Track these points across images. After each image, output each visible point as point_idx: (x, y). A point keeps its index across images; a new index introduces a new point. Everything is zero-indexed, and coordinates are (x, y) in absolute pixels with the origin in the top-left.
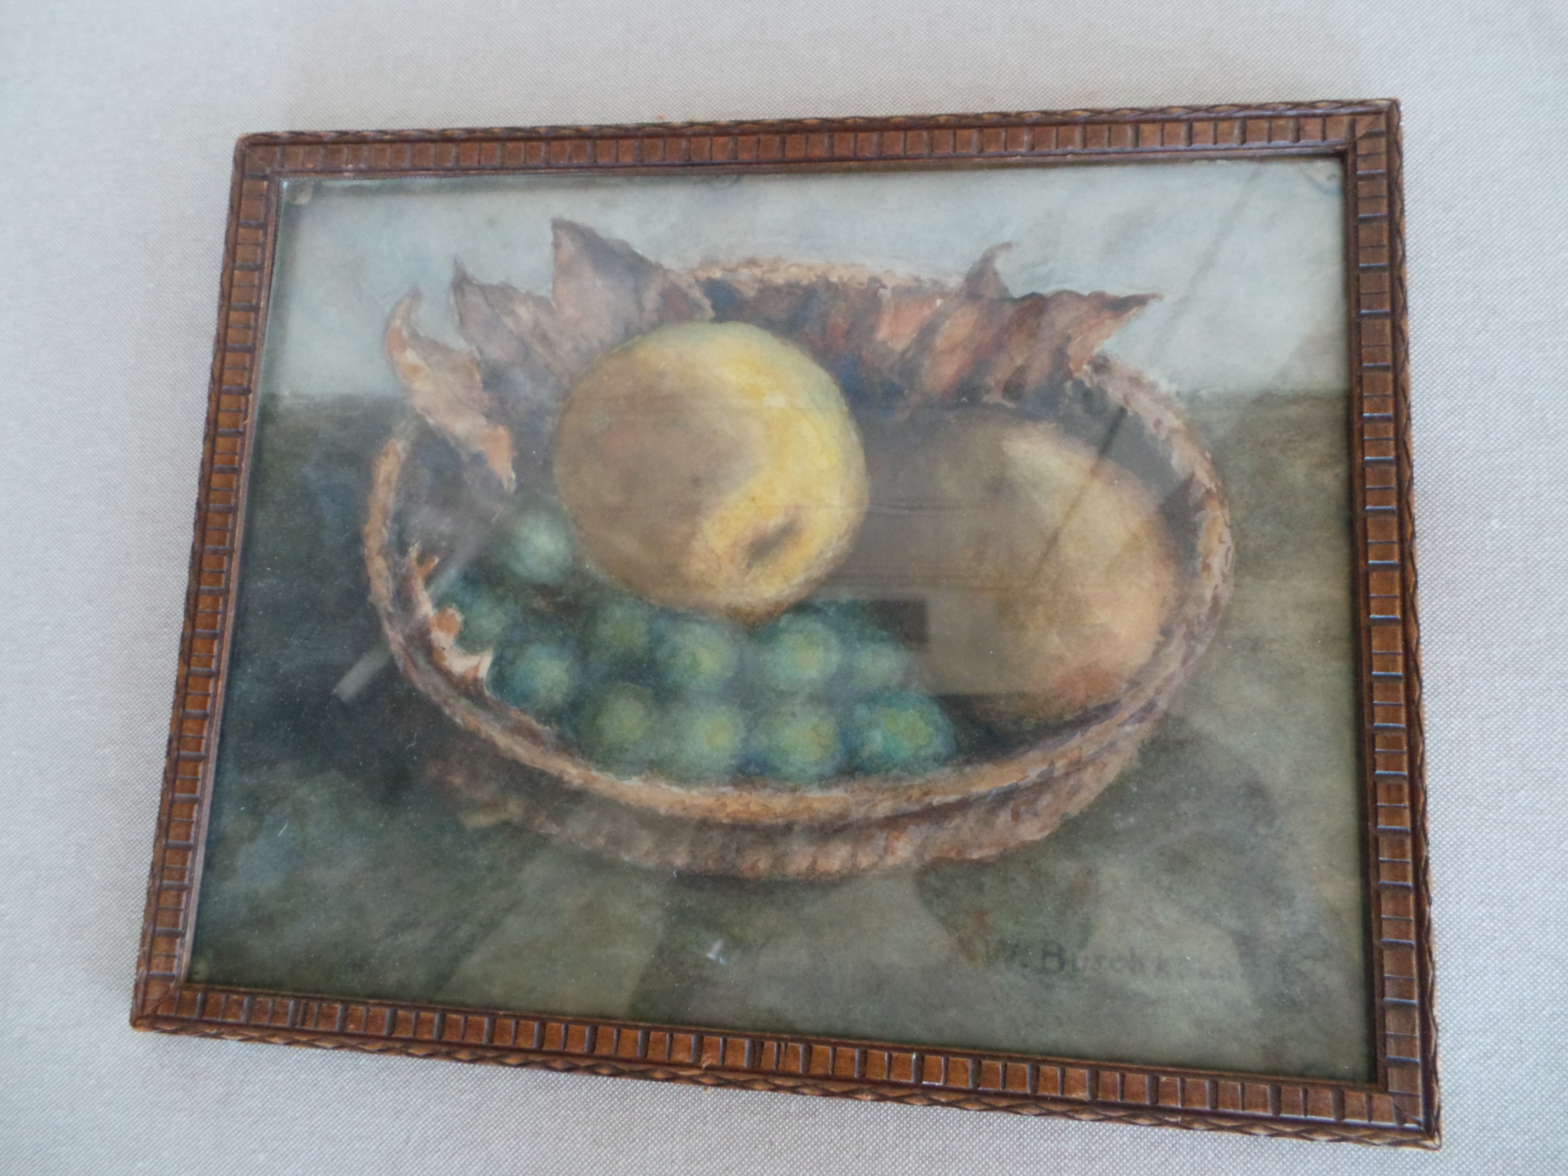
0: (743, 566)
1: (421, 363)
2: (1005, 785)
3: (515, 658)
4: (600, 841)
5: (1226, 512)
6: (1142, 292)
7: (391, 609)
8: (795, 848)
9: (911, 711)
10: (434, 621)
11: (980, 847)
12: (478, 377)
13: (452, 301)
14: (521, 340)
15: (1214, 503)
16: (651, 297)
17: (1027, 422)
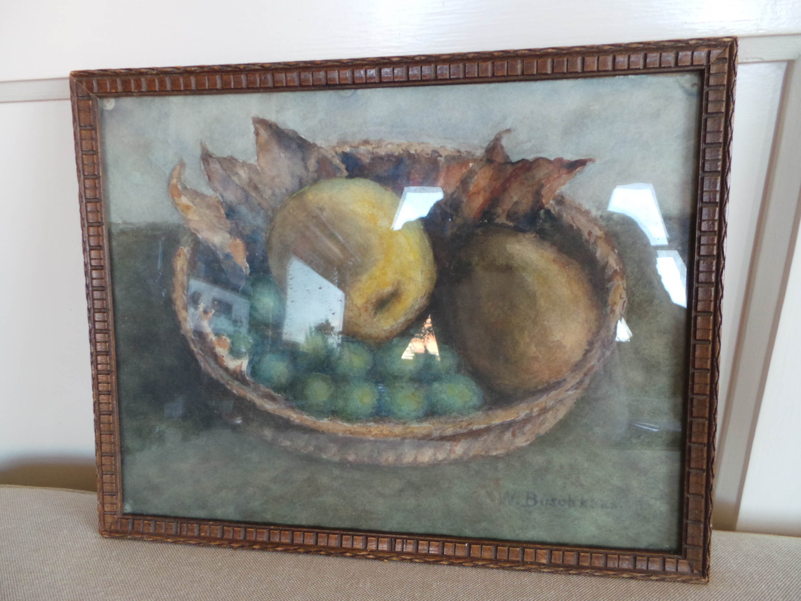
0: (372, 313)
1: (191, 204)
2: (509, 420)
3: (260, 360)
4: (311, 448)
5: (625, 282)
6: (583, 158)
7: (193, 337)
8: (406, 451)
9: (461, 385)
10: (216, 342)
11: (496, 449)
12: (223, 211)
13: (203, 167)
14: (243, 189)
15: (618, 277)
16: (312, 163)
17: (520, 234)
